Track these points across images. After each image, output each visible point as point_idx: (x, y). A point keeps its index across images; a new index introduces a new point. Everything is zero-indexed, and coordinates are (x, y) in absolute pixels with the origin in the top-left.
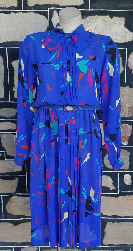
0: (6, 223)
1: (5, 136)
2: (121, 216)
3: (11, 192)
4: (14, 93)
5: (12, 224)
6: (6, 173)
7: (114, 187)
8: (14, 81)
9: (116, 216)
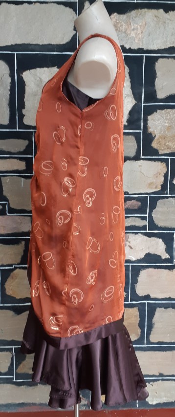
0: (5, 310)
1: (8, 180)
3: (13, 263)
4: (24, 117)
5: (14, 312)
6: (8, 235)
7: (167, 254)
8: (24, 100)
9: (170, 299)
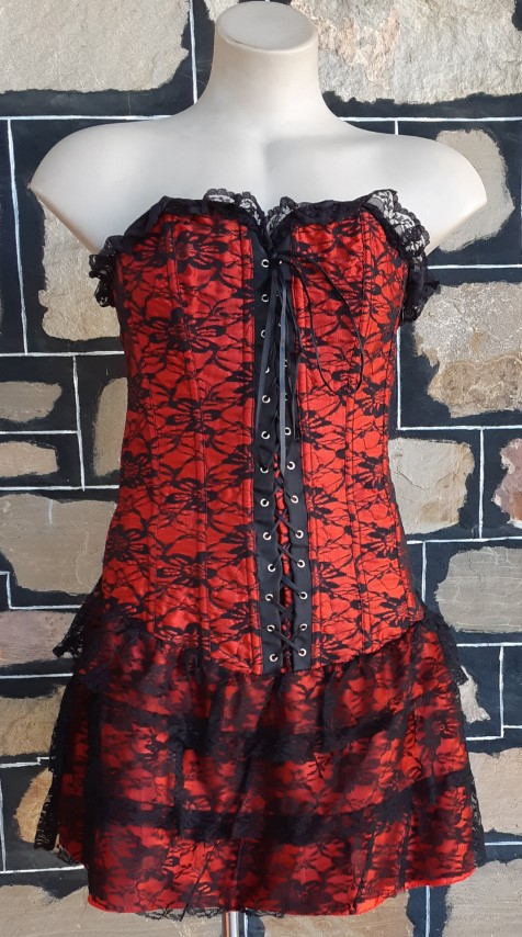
0: (20, 887)
1: (8, 504)
2: (516, 832)
3: (37, 750)
4: (46, 315)
5: (47, 888)
6: (16, 669)
7: (482, 709)
8: (44, 262)
9: (492, 835)
